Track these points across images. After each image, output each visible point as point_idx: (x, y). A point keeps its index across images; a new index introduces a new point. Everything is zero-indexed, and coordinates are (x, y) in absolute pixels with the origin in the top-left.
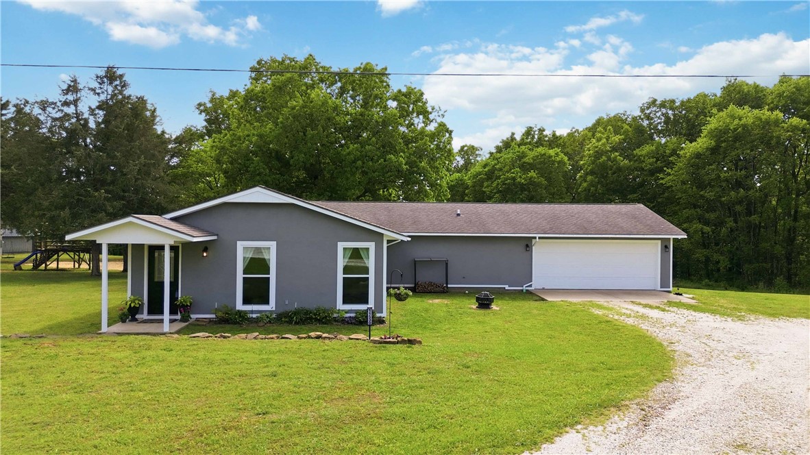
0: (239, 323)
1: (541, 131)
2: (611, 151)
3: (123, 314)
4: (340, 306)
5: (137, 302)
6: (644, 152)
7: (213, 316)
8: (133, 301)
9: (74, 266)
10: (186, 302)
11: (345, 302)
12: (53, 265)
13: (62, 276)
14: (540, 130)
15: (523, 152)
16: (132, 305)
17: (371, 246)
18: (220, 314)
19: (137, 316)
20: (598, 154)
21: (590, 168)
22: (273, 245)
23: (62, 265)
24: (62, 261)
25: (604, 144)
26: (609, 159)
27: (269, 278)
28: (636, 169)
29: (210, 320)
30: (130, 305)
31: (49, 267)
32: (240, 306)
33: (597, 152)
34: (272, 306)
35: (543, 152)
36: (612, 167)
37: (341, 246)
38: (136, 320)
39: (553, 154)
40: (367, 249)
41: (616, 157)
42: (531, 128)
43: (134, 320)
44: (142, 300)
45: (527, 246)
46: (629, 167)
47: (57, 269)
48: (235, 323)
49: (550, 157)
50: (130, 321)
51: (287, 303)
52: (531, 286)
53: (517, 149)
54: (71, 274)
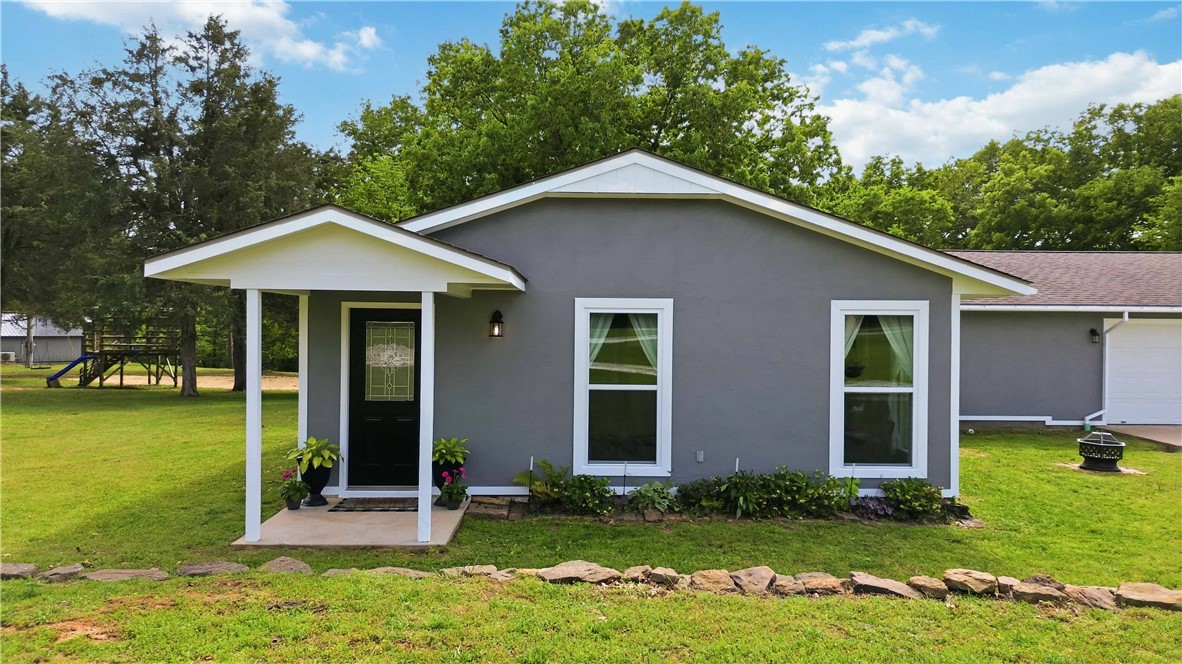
0: (593, 512)
1: (897, 163)
2: (1032, 191)
3: (293, 487)
4: (838, 468)
5: (327, 454)
6: (1096, 191)
7: (523, 491)
8: (317, 453)
9: (149, 382)
10: (453, 455)
11: (849, 459)
12: (114, 380)
13: (127, 398)
14: (894, 161)
15: (875, 195)
16: (316, 463)
17: (920, 310)
18: (539, 487)
19: (326, 491)
20: (1011, 195)
21: (996, 220)
22: (664, 308)
23: (128, 381)
24: (129, 374)
25: (1019, 179)
26: (1031, 204)
27: (655, 392)
28: (1078, 220)
29: (512, 503)
30: (310, 462)
31: (107, 382)
32: (582, 466)
33: (1008, 192)
34: (662, 467)
35: (909, 195)
36: (1036, 218)
37: (841, 310)
38: (323, 502)
39: (927, 198)
40: (908, 320)
41: (1045, 199)
42: (879, 158)
43: (318, 501)
44: (335, 451)
45: (1093, 333)
46: (1067, 217)
47: (121, 387)
48: (583, 511)
49: (923, 202)
50: (310, 504)
51: (701, 458)
52: (1099, 418)
53: (863, 191)
54: (144, 393)
